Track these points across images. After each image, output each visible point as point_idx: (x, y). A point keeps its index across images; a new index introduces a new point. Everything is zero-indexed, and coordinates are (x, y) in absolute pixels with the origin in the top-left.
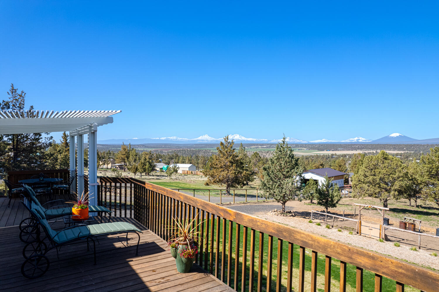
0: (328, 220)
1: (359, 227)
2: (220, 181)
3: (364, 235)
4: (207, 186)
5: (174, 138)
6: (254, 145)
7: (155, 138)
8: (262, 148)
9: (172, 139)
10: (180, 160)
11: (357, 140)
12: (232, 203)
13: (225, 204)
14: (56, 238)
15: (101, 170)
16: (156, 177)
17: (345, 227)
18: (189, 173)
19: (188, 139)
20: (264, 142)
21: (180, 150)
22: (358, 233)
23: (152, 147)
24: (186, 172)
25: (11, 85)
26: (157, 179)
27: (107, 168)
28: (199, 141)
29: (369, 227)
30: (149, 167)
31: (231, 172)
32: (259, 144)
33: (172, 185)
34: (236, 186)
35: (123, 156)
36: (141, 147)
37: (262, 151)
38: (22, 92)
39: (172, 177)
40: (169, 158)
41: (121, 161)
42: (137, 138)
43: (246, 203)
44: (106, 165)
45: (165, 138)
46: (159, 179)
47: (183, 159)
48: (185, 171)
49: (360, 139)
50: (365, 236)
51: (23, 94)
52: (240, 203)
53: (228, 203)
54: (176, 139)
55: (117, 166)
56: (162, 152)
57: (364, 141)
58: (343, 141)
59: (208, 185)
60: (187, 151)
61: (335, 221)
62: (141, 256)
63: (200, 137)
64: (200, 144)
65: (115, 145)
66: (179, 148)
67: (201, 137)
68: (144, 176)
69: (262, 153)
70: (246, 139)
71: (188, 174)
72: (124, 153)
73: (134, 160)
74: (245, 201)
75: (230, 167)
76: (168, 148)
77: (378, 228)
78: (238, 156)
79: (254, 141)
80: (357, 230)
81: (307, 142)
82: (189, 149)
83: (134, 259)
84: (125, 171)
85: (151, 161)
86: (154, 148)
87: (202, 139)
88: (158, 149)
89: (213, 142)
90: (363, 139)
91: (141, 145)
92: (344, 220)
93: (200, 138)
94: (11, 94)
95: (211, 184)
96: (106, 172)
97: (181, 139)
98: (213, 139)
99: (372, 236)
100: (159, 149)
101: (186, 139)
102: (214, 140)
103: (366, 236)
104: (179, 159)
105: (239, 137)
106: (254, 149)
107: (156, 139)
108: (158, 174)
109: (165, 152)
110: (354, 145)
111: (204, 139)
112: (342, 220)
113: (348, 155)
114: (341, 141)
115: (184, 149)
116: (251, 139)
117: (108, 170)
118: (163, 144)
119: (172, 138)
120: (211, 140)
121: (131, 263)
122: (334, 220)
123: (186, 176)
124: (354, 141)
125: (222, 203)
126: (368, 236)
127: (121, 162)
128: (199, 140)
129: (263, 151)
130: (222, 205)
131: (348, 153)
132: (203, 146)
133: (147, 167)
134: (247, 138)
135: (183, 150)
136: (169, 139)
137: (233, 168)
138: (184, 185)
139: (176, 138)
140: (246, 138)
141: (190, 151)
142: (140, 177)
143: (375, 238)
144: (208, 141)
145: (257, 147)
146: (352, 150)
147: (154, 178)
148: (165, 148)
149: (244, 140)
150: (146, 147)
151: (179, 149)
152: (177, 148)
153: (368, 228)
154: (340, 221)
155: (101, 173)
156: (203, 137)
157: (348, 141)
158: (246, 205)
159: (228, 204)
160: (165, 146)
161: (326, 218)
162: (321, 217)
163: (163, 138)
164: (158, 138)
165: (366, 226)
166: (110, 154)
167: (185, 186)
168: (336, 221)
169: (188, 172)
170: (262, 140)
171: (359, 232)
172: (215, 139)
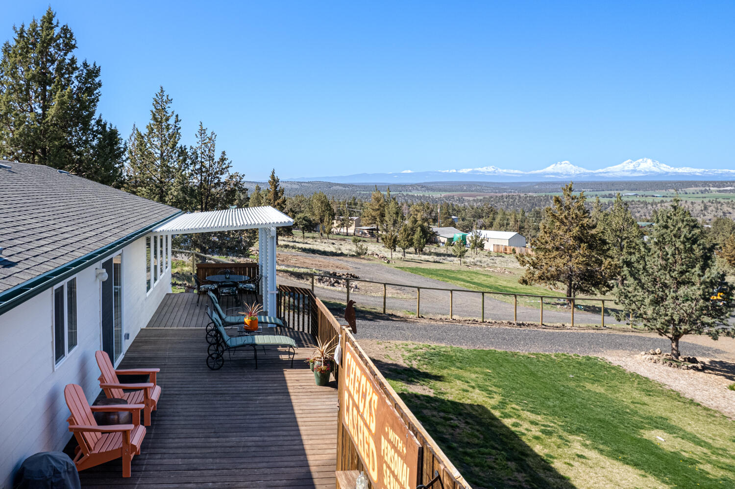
2: (555, 278)
4: (524, 286)
5: (490, 170)
6: (695, 184)
7: (448, 171)
8: (720, 191)
9: (484, 172)
10: (498, 220)
12: (568, 325)
13: (552, 325)
14: (229, 343)
15: (335, 237)
16: (435, 257)
18: (508, 251)
19: (522, 172)
20: (727, 176)
21: (502, 196)
23: (440, 190)
24: (502, 249)
25: (200, 124)
26: (434, 262)
27: (347, 233)
28: (547, 176)
30: (421, 237)
31: (577, 261)
32: (710, 182)
33: (459, 276)
34: (591, 290)
35: (374, 214)
36: (419, 188)
37: (718, 200)
38: (213, 133)
39: (468, 260)
40: (474, 216)
41: (370, 221)
42: (409, 171)
43: (603, 328)
44: (345, 228)
45: (469, 170)
46: (439, 262)
47: (503, 219)
48: (500, 247)
51: (214, 136)
52: (588, 328)
53: (558, 324)
54: (494, 172)
55: (366, 231)
56: (461, 200)
59: (527, 284)
60: (517, 198)
62: (295, 368)
63: (549, 166)
64: (549, 183)
65: (368, 186)
66: (500, 192)
67: (552, 166)
68: (411, 255)
69: (719, 205)
70: (671, 170)
71: (506, 253)
72: (377, 207)
73: (393, 222)
74: (600, 325)
75: (575, 249)
76: (476, 191)
78: (594, 227)
79: (698, 174)
82: (522, 195)
83: (288, 370)
84: (378, 242)
85: (426, 224)
86: (445, 191)
87: (555, 171)
88: (454, 193)
89: (584, 179)
91: (419, 186)
93: (550, 169)
94: (199, 136)
95: (533, 282)
96: (343, 243)
97: (505, 171)
98: (583, 170)
100: (457, 193)
101: (516, 171)
102: (584, 174)
104: (494, 219)
105: (652, 164)
106: (696, 195)
107: (451, 172)
108: (442, 250)
109: (469, 201)
111: (560, 172)
115: (513, 194)
116: (688, 169)
117: (348, 237)
118: (465, 184)
119: (484, 169)
120: (578, 172)
121: (285, 372)
123: (500, 258)
125: (545, 324)
127: (371, 223)
128: (548, 174)
129: (722, 201)
130: (543, 327)
132: (556, 186)
133: (416, 237)
134: (675, 167)
135: (509, 196)
136: (478, 171)
137: (581, 252)
138: (484, 278)
139: (493, 170)
140: (672, 168)
141: (526, 198)
142: (403, 257)
144: (570, 175)
145: (706, 190)
147: (430, 260)
148: (470, 191)
149: (667, 173)
150: (428, 189)
151: (500, 195)
152: (496, 193)
155: (333, 244)
156: (558, 166)
158: (599, 332)
159: (557, 327)
160: (470, 186)
163: (465, 171)
164: (455, 171)
166: (356, 204)
167: (486, 282)
169: (506, 249)
170: (720, 171)
172: (587, 171)
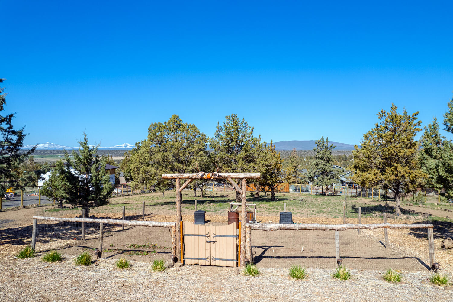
0: (88, 236)
1: (178, 242)
3: (193, 262)
11: (125, 146)
17: (134, 245)
22: (175, 260)
29: (205, 236)
49: (128, 145)
50: (196, 264)
57: (131, 148)
58: (111, 147)
61: (106, 234)
77: (232, 234)
80: (172, 251)
81: (72, 148)
90: (131, 145)
92: (125, 228)
99: (216, 259)
103: (200, 262)
110: (122, 151)
112: (121, 228)
113: (116, 160)
114: (109, 148)
122: (103, 233)
124: (121, 147)
126: (204, 262)
131: (116, 159)
143: (225, 263)
146: (121, 156)
153: (205, 239)
154: (117, 231)
157: (116, 147)
161: (83, 232)
162: (73, 231)
165: (198, 235)
168: (108, 235)
171: (178, 256)
